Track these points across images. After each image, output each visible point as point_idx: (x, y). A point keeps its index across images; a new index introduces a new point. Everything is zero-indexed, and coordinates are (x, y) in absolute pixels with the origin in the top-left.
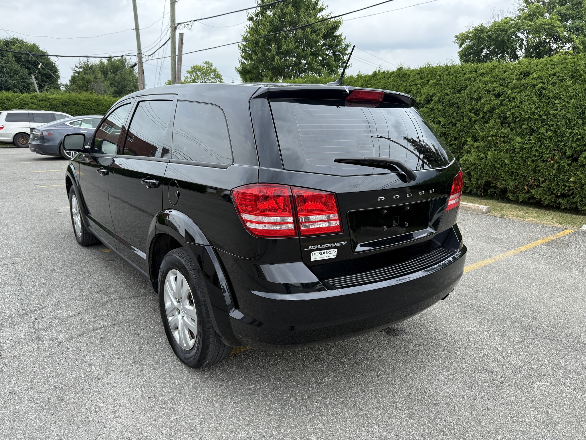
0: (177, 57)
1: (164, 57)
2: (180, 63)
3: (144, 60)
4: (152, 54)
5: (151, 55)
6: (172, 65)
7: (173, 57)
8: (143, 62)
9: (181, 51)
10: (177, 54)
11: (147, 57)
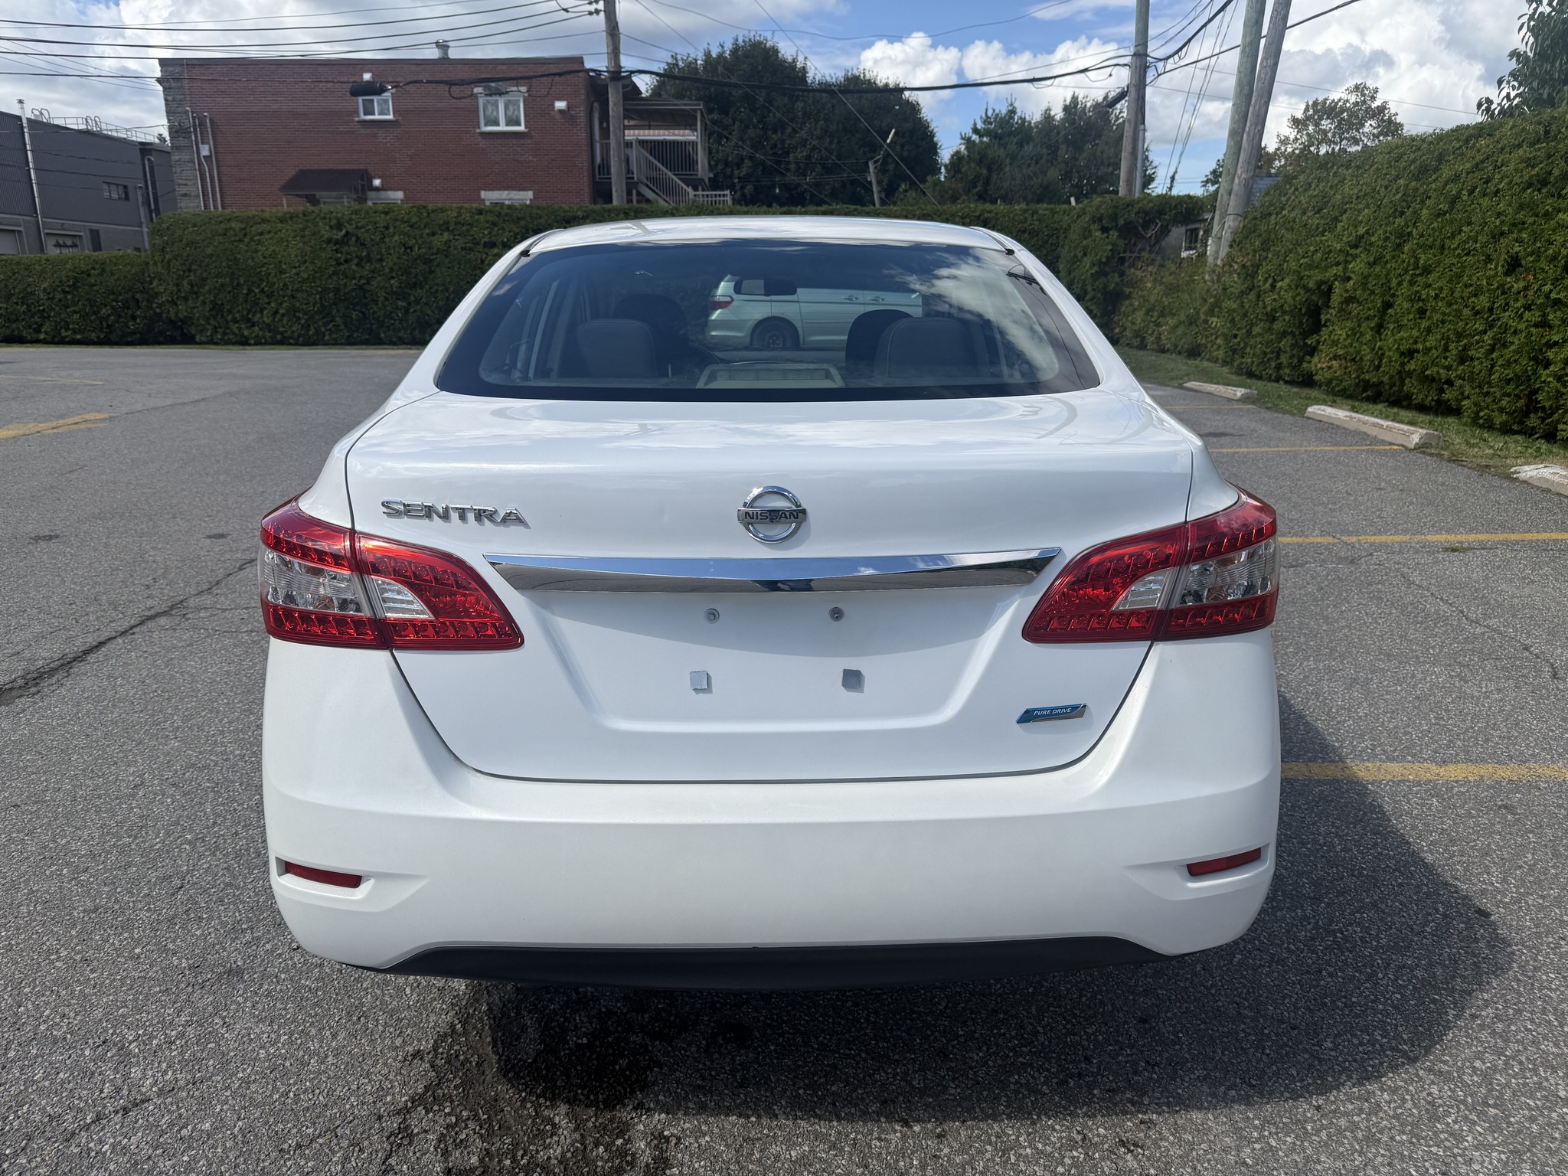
0: (1263, 41)
1: (1217, 51)
2: (1270, 62)
3: (1151, 74)
4: (1181, 49)
5: (1177, 52)
6: (1239, 72)
7: (1251, 43)
8: (1148, 81)
9: (1286, 17)
10: (1264, 32)
11: (1160, 65)
